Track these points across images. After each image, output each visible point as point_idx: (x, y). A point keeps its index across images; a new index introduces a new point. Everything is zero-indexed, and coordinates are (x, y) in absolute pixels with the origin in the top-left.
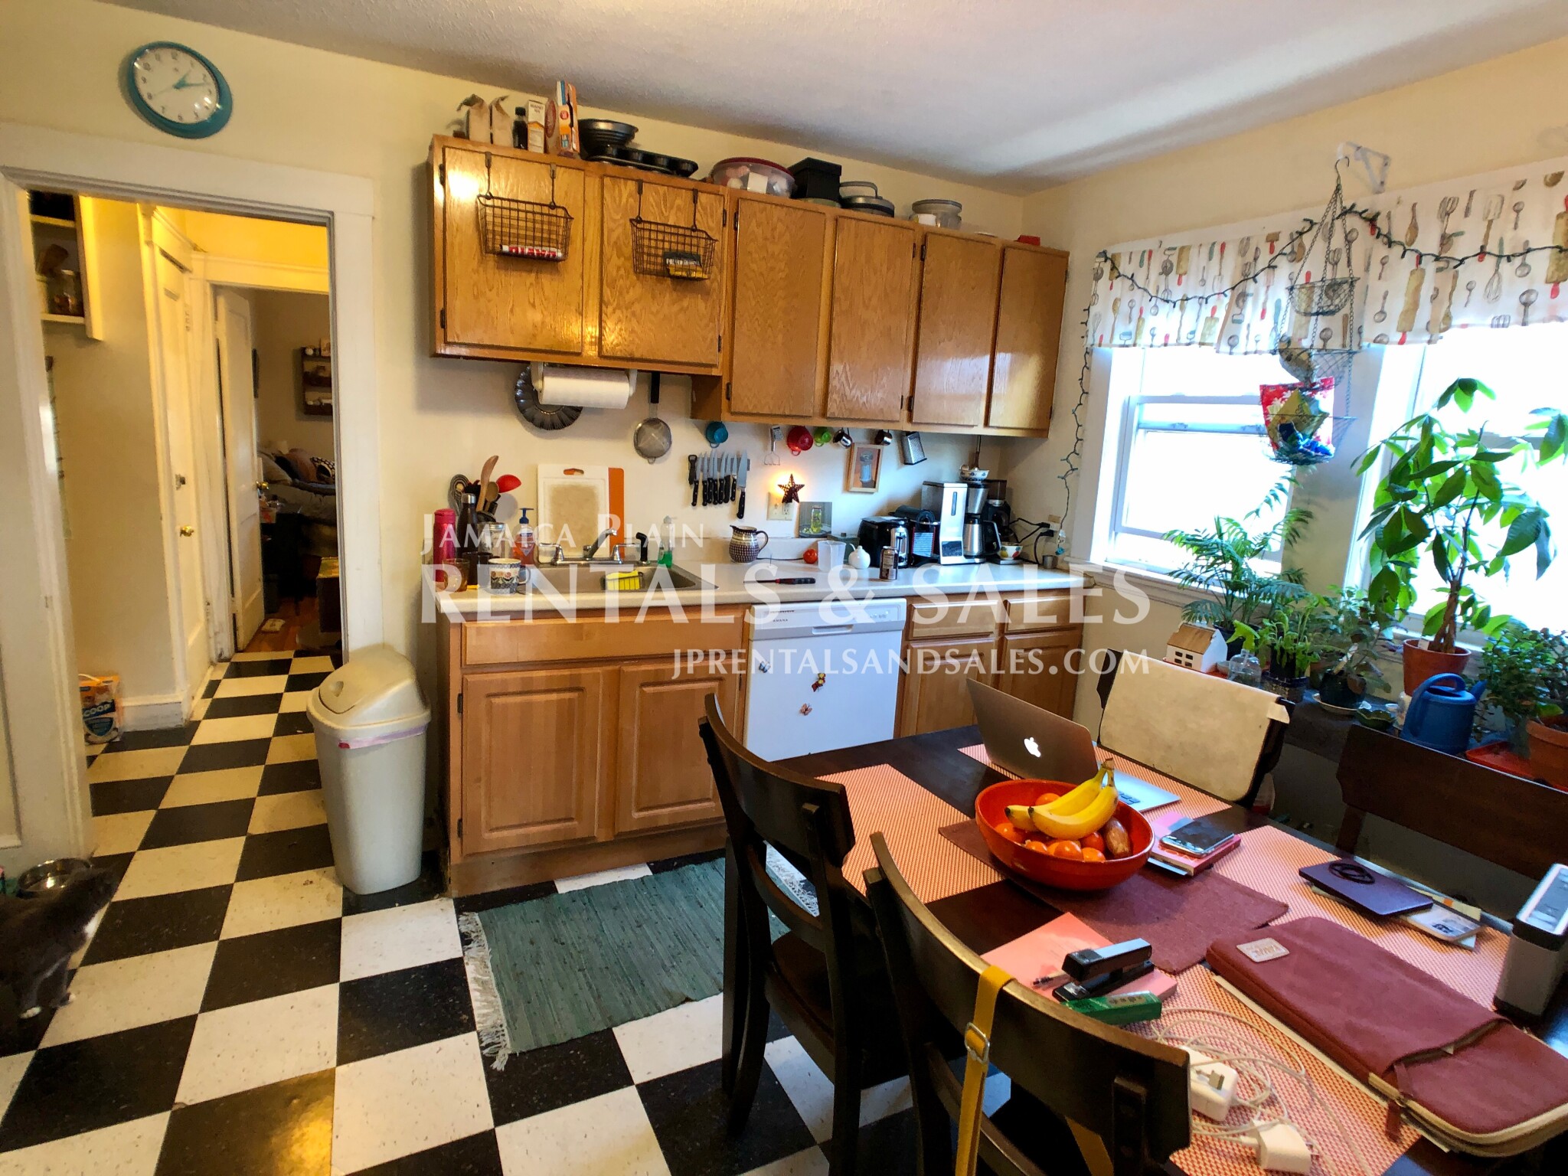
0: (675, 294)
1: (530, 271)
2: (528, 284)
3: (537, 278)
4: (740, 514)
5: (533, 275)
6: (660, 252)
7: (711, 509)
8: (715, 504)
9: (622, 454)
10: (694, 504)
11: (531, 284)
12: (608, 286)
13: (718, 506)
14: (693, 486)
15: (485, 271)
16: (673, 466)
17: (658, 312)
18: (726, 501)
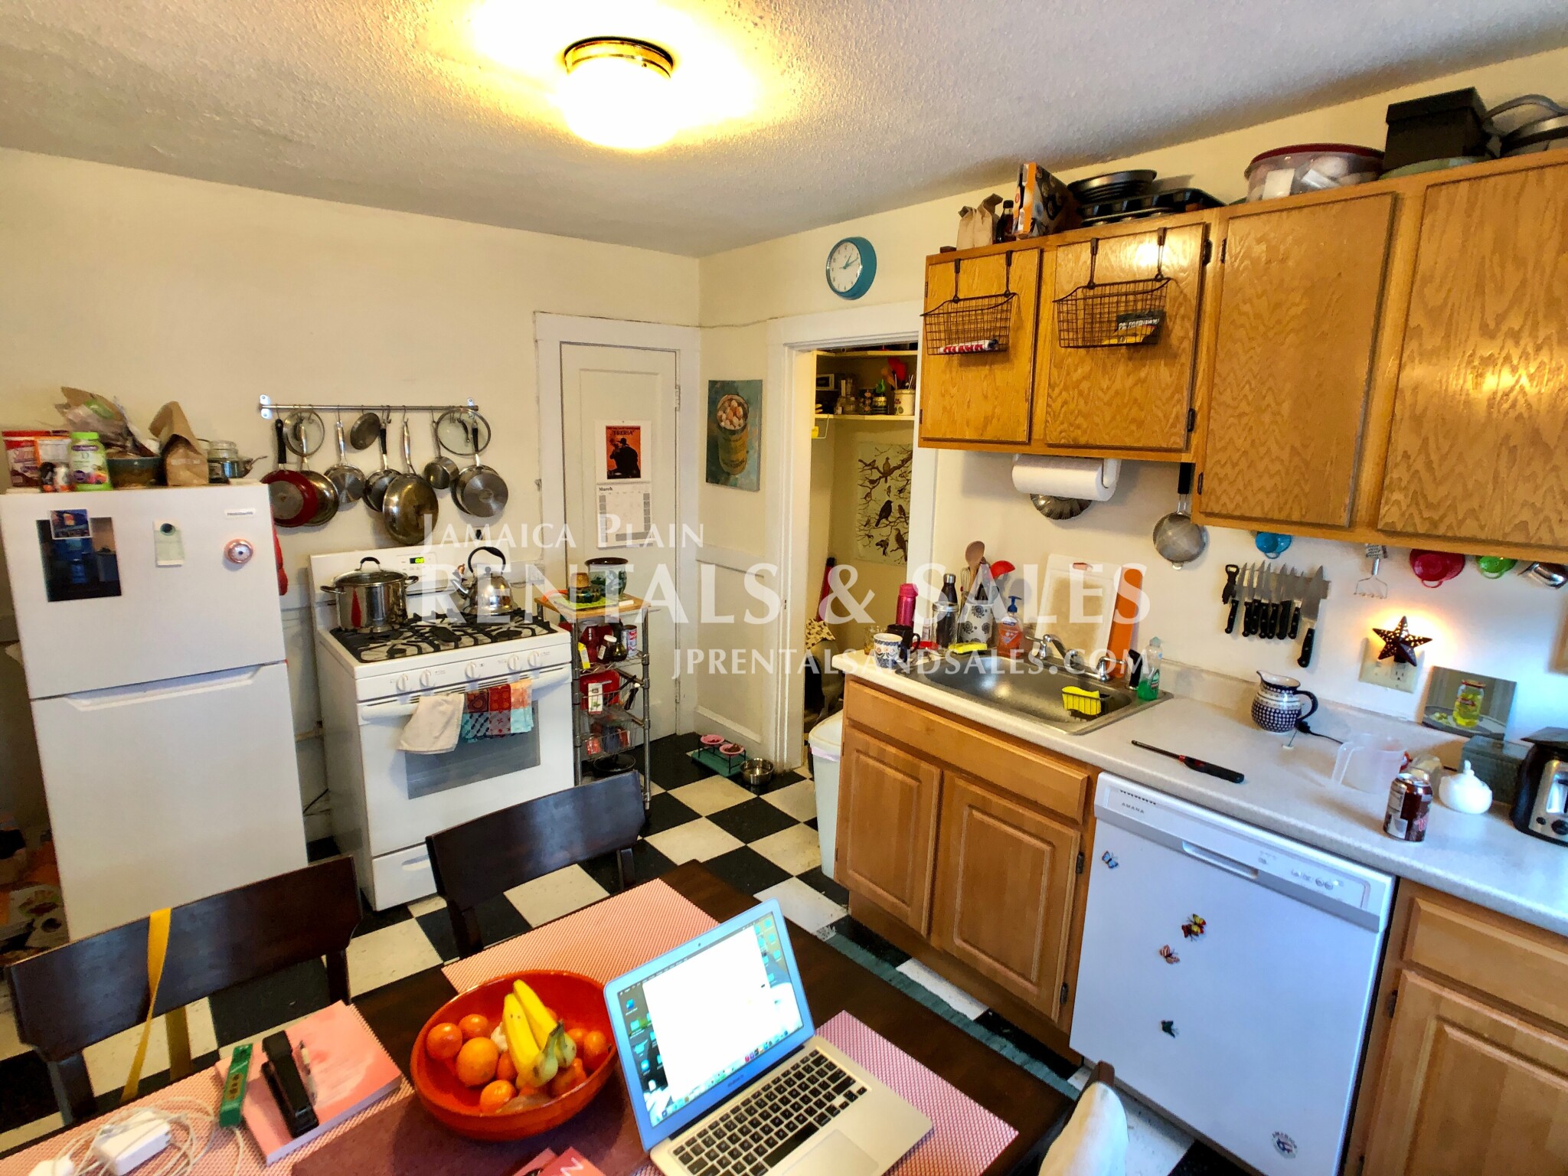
0: (1130, 364)
1: (985, 364)
2: (983, 376)
3: (990, 370)
4: (1304, 660)
5: (987, 367)
6: (1114, 317)
7: (1256, 643)
8: (1262, 637)
9: (1143, 556)
10: (1229, 630)
11: (986, 376)
12: (1055, 366)
13: (1265, 641)
14: (1228, 608)
15: (951, 372)
16: (1209, 576)
17: (1108, 388)
18: (1281, 637)
